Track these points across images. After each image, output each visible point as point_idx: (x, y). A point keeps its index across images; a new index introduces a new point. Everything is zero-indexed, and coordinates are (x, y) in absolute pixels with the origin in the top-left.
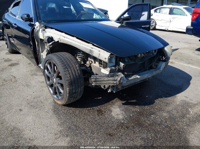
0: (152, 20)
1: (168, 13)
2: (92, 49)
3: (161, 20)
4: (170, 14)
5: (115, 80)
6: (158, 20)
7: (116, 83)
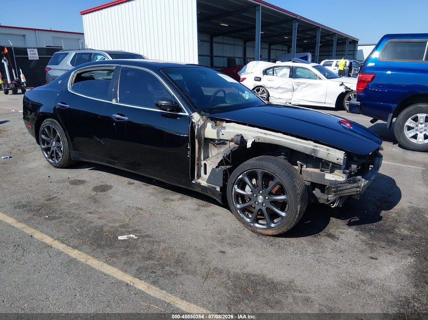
0: (261, 88)
1: (288, 76)
2: (315, 148)
3: (277, 88)
4: (291, 77)
5: (359, 187)
6: (272, 88)
7: (359, 191)
